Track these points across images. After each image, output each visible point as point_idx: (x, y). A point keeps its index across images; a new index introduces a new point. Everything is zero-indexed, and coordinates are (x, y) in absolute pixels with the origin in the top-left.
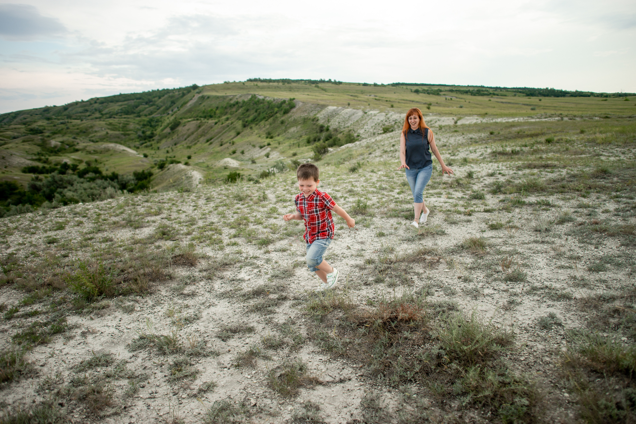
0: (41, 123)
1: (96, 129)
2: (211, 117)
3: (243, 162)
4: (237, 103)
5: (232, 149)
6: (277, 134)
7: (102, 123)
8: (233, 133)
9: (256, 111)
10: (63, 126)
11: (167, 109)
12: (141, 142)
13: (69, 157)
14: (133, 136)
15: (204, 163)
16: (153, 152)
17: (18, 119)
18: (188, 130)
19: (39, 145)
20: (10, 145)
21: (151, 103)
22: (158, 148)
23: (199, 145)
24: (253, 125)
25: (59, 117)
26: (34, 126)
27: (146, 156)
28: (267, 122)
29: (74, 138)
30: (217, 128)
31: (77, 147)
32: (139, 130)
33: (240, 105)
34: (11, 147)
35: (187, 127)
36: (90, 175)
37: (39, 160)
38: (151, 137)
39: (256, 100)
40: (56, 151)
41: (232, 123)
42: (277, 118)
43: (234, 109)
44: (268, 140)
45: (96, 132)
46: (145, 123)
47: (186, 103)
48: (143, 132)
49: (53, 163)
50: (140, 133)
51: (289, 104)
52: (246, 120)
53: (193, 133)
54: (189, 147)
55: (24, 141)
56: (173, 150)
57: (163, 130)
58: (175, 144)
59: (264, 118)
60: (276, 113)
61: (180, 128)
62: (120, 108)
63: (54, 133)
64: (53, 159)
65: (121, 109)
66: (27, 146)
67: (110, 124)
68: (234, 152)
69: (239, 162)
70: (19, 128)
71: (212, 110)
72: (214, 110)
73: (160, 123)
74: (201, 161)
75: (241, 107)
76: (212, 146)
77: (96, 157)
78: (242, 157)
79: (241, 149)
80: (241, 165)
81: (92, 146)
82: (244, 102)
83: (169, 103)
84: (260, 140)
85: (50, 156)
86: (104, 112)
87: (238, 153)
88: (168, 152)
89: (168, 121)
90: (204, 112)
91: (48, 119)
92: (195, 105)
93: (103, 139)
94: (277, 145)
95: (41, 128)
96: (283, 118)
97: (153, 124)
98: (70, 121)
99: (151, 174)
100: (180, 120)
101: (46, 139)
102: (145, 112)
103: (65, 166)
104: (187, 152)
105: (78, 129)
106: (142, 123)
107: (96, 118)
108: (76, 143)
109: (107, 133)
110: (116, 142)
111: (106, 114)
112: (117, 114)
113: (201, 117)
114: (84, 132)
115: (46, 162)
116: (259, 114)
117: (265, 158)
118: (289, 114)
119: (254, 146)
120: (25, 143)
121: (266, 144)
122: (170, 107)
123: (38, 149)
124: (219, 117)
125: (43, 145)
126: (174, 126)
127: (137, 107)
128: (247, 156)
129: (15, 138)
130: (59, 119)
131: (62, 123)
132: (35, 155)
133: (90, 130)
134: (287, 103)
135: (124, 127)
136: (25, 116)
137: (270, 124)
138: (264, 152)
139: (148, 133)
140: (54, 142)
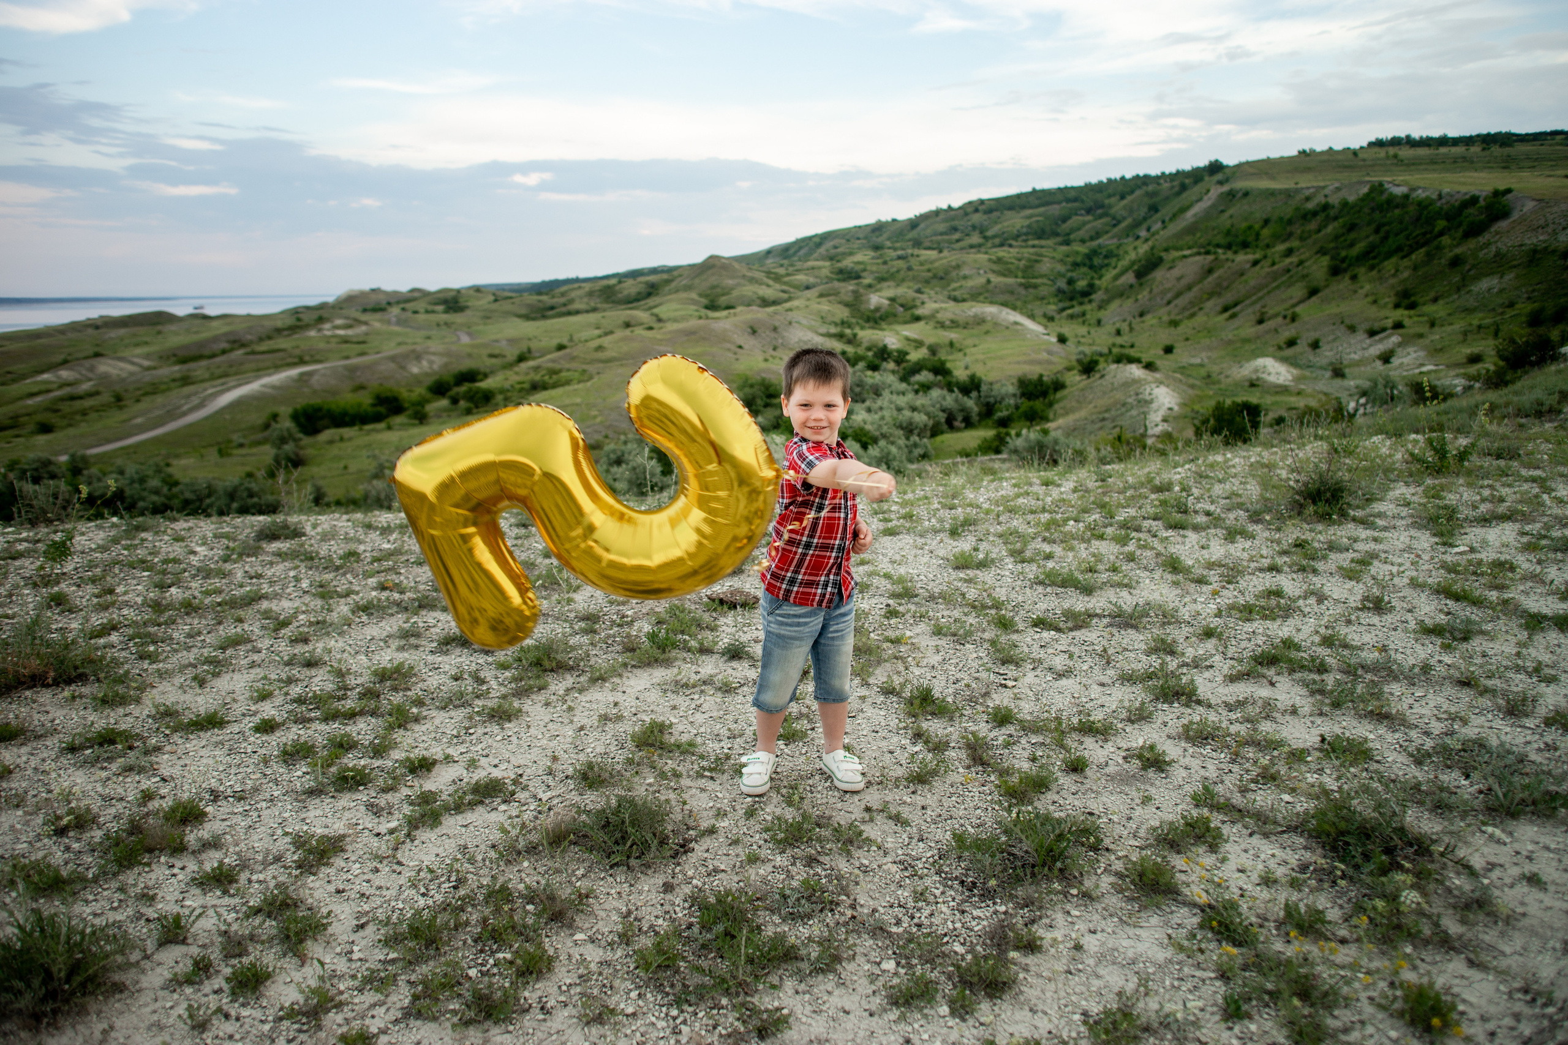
0: (863, 256)
1: (966, 271)
2: (1245, 245)
3: (1307, 373)
4: (1326, 207)
5: (1287, 333)
6: (1432, 294)
7: (982, 257)
8: (1298, 291)
9: (1377, 231)
10: (901, 264)
11: (1137, 224)
12: (1061, 305)
13: (897, 333)
14: (1043, 291)
15: (1202, 365)
16: (1083, 330)
17: (822, 250)
18: (1179, 279)
19: (847, 305)
20: (795, 303)
21: (1100, 211)
22: (1099, 322)
23: (1200, 319)
24: (1361, 271)
25: (898, 245)
26: (848, 263)
27: (1062, 340)
28: (1406, 262)
29: (919, 291)
30: (1254, 277)
31: (919, 312)
32: (1061, 275)
33: (1332, 213)
34: (797, 308)
35: (1176, 272)
36: (925, 376)
37: (840, 336)
38: (1086, 294)
39: (1384, 197)
40: (876, 319)
41: (1301, 263)
42: (1439, 248)
43: (1313, 225)
44: (1400, 314)
45: (965, 277)
46: (1079, 259)
47: (1184, 210)
48: (1070, 282)
49: (865, 345)
50: (1062, 284)
51: (1489, 207)
52: (1343, 254)
53: (1189, 288)
54: (1174, 324)
55: (821, 296)
56: (1131, 329)
57: (1116, 278)
58: (1141, 315)
59: (1399, 249)
60: (1441, 234)
61: (1159, 274)
62: (1027, 222)
63: (881, 279)
64: (867, 335)
65: (1029, 226)
66: (825, 306)
67: (999, 260)
68: (1291, 343)
69: (1295, 371)
70: (820, 268)
71: (1250, 228)
72: (1257, 227)
73: (1113, 261)
74: (1198, 361)
75: (1336, 218)
76: (1236, 322)
77: (953, 335)
78: (1311, 356)
79: (1312, 336)
80: (1298, 379)
81: (950, 310)
82: (1345, 204)
83: (1143, 211)
84: (1373, 312)
85: (862, 328)
86: (989, 233)
87: (1302, 347)
88: (1118, 333)
89: (1133, 256)
90: (1228, 233)
91: (877, 248)
92: (1208, 215)
93: (975, 296)
94: (1424, 329)
95: (859, 267)
96: (1458, 251)
97: (1097, 261)
98: (916, 252)
99: (1058, 386)
100: (1163, 254)
101: (862, 290)
102: (1081, 233)
103: (883, 353)
104: (1165, 336)
105: (929, 270)
106: (1070, 260)
107: (972, 247)
108: (918, 303)
109: (989, 281)
110: (1004, 304)
111: (994, 237)
112: (1016, 237)
113: (1218, 246)
114: (940, 278)
115: (852, 341)
116: (1386, 238)
117: (1379, 363)
118: (1482, 239)
119: (1352, 329)
120: (824, 300)
121: (1389, 323)
122: (1145, 219)
123: (843, 313)
124: (1268, 246)
125: (854, 304)
126: (1147, 268)
127: (1065, 220)
128: (1327, 354)
129: (808, 288)
130: (895, 249)
131: (900, 258)
132: (836, 324)
133: (954, 274)
134: (1482, 203)
135: (1029, 269)
136: (836, 242)
137: (1415, 268)
138: (1378, 348)
139: (1082, 284)
140: (876, 300)
